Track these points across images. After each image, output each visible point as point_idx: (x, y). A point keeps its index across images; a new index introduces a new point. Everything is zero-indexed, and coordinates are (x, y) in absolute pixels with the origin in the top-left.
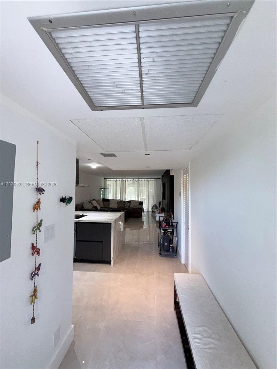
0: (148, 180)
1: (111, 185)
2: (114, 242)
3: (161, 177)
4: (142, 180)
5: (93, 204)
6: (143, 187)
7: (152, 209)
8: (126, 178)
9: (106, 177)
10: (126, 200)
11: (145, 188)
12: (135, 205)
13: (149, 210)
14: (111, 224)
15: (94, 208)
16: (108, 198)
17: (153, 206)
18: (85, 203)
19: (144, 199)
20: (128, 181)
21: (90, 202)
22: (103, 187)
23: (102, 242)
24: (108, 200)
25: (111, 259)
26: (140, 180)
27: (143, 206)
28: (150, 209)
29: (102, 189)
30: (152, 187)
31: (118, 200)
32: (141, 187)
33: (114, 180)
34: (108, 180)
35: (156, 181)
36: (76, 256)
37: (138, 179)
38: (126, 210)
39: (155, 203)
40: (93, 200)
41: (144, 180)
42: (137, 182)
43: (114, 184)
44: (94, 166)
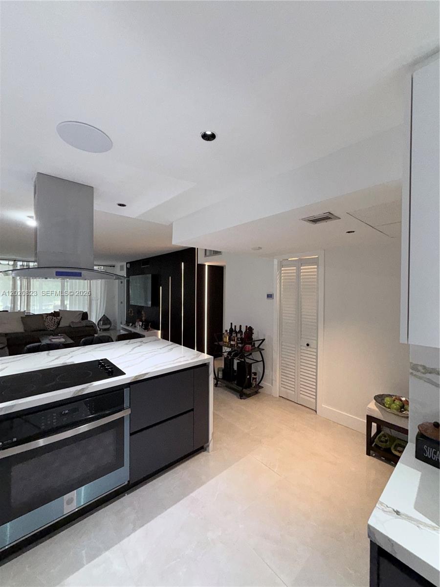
17: (100, 320)
23: (192, 410)
25: (210, 439)
39: (104, 313)
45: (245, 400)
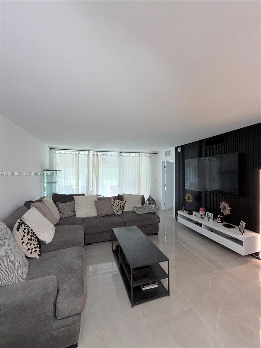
0: (138, 155)
4: (128, 154)
9: (52, 146)
24: (69, 198)
33: (73, 152)
34: (57, 152)
35: (151, 157)
37: (121, 152)
41: (131, 155)
43: (73, 161)
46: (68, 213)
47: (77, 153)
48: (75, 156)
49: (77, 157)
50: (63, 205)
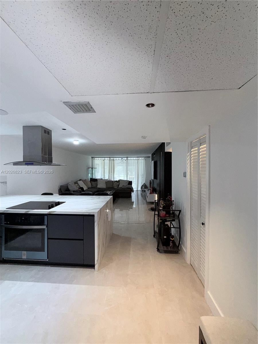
0: (137, 159)
1: (99, 164)
2: (99, 239)
3: (150, 155)
4: (131, 158)
5: (80, 185)
6: (132, 166)
7: (142, 188)
8: (114, 157)
9: (93, 156)
10: (115, 180)
11: (134, 167)
12: (124, 185)
13: (138, 190)
14: (93, 216)
15: (80, 189)
16: (96, 178)
17: (143, 186)
18: (70, 184)
19: (133, 178)
20: (116, 160)
21: (76, 183)
22: (91, 167)
23: (83, 240)
24: (96, 180)
25: (96, 263)
26: (129, 158)
27: (132, 186)
28: (140, 189)
29: (90, 169)
30: (141, 166)
31: (106, 180)
32: (130, 166)
33: (102, 159)
34: (95, 159)
35: (145, 160)
36: (48, 258)
37: (127, 157)
38: (114, 191)
39: (144, 182)
40: (80, 180)
41: (133, 158)
42: (125, 161)
43: (102, 163)
44: (76, 141)
45: (161, 254)
46: (94, 185)
47: (104, 159)
48: (103, 160)
49: (104, 161)
50: (93, 183)
